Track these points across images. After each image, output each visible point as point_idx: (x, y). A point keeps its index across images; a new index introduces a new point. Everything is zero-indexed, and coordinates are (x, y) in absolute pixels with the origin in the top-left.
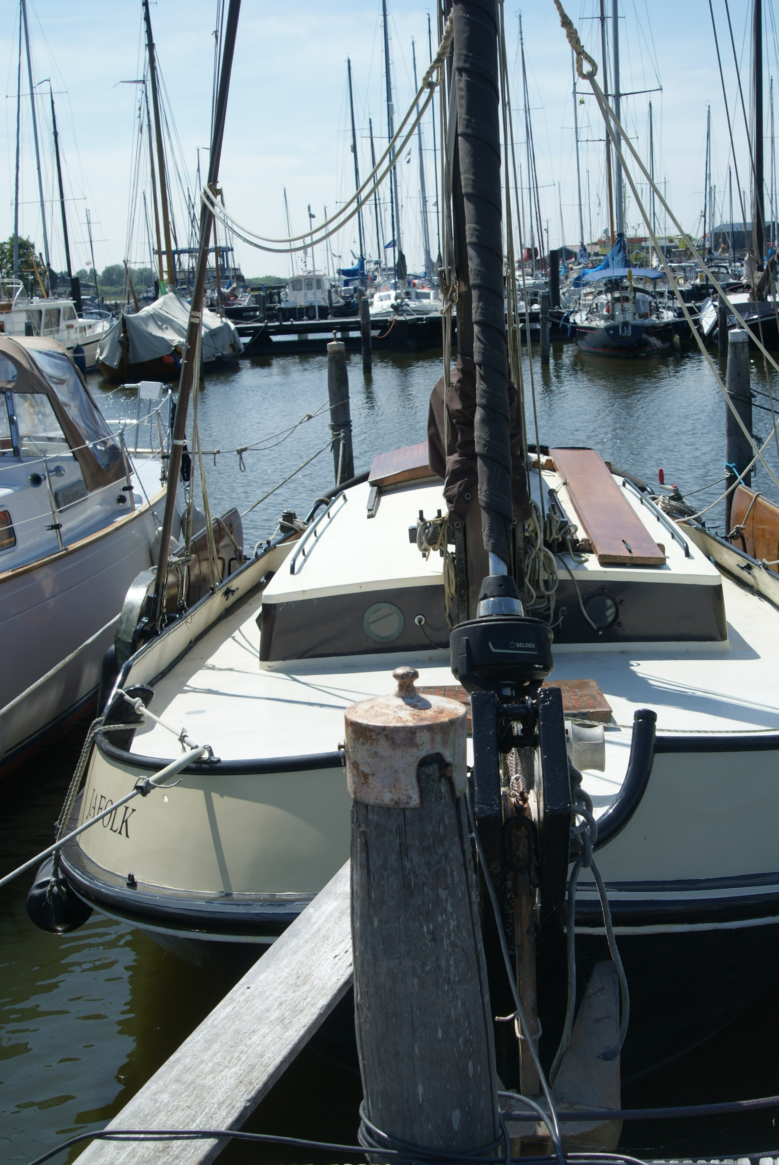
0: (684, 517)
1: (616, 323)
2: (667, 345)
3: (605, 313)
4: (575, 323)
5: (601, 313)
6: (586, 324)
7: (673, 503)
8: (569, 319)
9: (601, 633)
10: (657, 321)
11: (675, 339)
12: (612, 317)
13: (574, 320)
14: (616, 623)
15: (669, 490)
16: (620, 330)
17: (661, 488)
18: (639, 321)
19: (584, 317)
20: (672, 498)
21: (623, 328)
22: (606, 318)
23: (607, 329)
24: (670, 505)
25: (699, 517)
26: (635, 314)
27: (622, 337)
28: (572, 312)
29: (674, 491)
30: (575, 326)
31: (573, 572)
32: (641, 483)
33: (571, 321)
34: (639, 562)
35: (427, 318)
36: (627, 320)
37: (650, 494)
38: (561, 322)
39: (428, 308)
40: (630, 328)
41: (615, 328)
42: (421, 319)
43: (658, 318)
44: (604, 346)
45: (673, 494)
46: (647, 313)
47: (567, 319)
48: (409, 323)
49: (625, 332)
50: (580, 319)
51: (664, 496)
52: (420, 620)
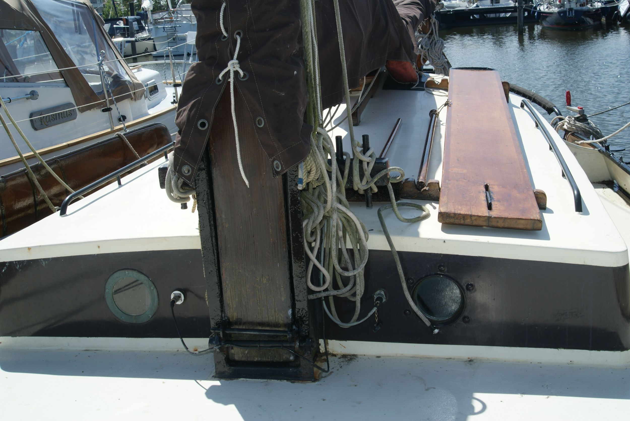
0: (589, 138)
1: (565, 9)
2: (597, 23)
3: (558, 3)
4: (540, 10)
5: (555, 3)
6: (546, 10)
7: (578, 124)
8: (537, 8)
9: (436, 331)
10: (591, 8)
11: (602, 20)
12: (562, 5)
13: (540, 9)
14: (461, 318)
15: (574, 111)
16: (567, 13)
17: (568, 109)
18: (579, 8)
19: (546, 6)
20: (577, 119)
21: (569, 12)
22: (560, 7)
23: (559, 13)
24: (575, 126)
25: (606, 141)
26: (576, 3)
27: (569, 17)
28: (539, 5)
29: (580, 112)
30: (540, 13)
31: (394, 239)
32: (550, 104)
33: (538, 9)
34: (501, 224)
35: (453, 10)
36: (572, 7)
37: (557, 115)
38: (532, 10)
39: (455, 6)
40: (573, 12)
41: (564, 12)
42: (450, 11)
43: (591, 6)
44: (557, 24)
45: (578, 115)
46: (584, 3)
47: (535, 8)
48: (442, 13)
49: (571, 14)
50: (543, 8)
51: (569, 118)
52: (178, 297)
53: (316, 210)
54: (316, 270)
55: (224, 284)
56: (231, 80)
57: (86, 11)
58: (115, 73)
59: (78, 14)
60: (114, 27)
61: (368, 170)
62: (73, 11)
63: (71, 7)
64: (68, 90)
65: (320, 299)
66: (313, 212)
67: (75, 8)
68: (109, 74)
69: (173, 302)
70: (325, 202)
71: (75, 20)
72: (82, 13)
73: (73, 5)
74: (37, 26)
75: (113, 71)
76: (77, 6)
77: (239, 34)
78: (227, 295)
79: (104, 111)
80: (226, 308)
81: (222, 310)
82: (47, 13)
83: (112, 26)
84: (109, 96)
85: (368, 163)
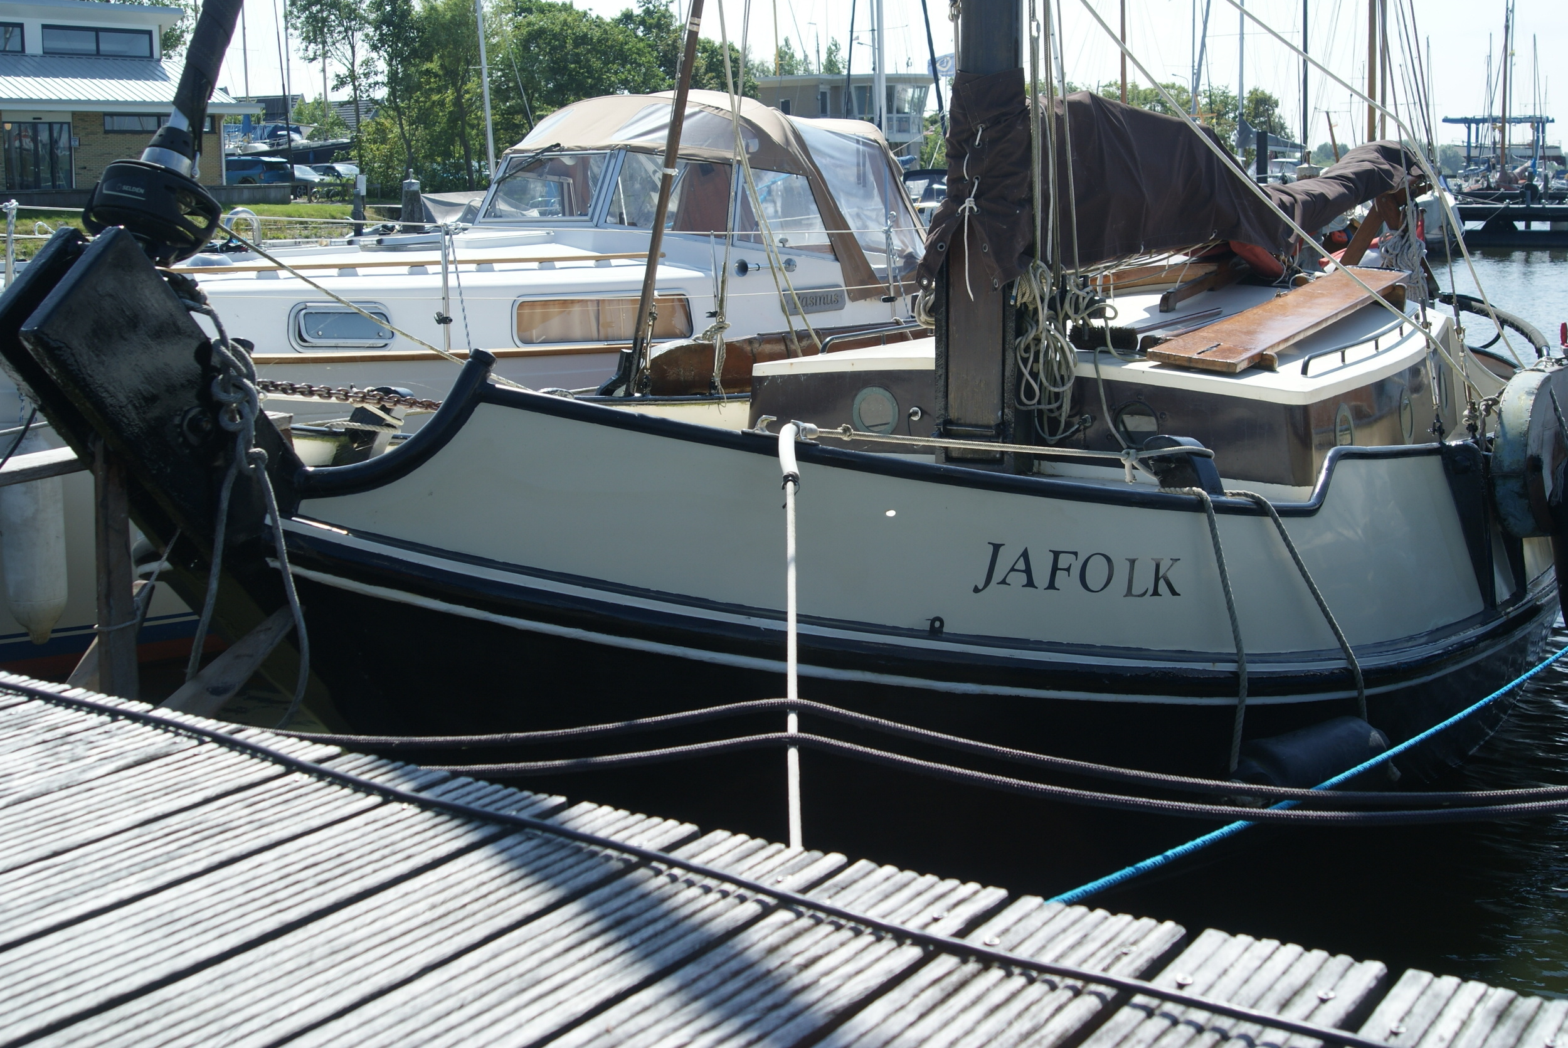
31: (1101, 368)
34: (1200, 366)
52: (915, 413)
53: (1030, 328)
54: (1028, 385)
55: (950, 387)
56: (967, 214)
57: (877, 152)
58: (910, 250)
59: (864, 156)
60: (933, 189)
61: (1083, 305)
62: (858, 150)
63: (855, 145)
64: (838, 265)
65: (1031, 412)
66: (1027, 331)
67: (861, 147)
68: (901, 254)
69: (911, 415)
70: (1037, 322)
71: (858, 165)
72: (871, 156)
73: (858, 142)
74: (804, 169)
75: (907, 247)
76: (865, 144)
77: (977, 178)
78: (951, 396)
79: (885, 300)
80: (950, 409)
81: (946, 408)
82: (820, 152)
83: (930, 184)
84: (895, 280)
85: (1084, 298)
